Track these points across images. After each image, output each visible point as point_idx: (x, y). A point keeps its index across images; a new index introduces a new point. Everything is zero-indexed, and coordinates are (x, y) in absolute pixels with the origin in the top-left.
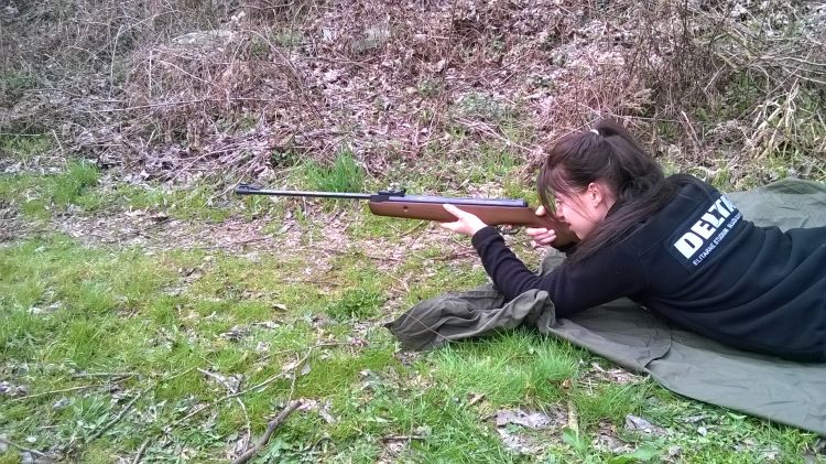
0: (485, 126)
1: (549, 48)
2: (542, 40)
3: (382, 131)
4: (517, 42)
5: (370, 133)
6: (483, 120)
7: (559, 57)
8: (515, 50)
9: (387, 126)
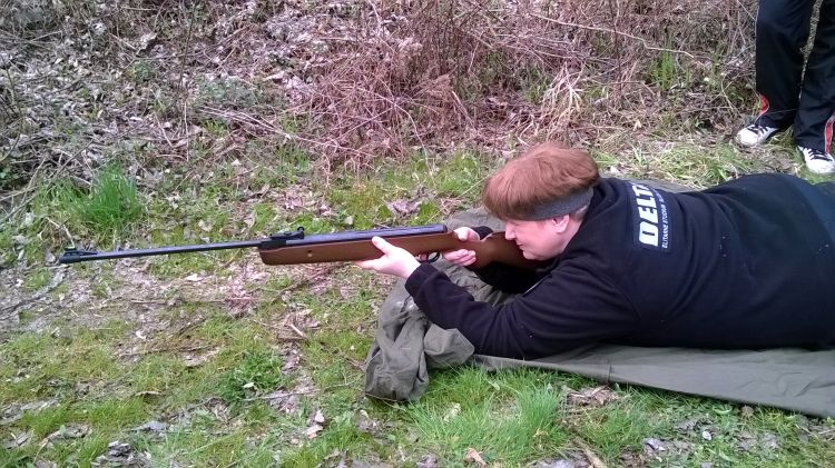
0: (243, 116)
1: (262, 20)
2: (251, 10)
3: (112, 129)
4: (222, 12)
5: (97, 132)
6: (235, 108)
7: (278, 31)
8: (222, 23)
9: (114, 122)
